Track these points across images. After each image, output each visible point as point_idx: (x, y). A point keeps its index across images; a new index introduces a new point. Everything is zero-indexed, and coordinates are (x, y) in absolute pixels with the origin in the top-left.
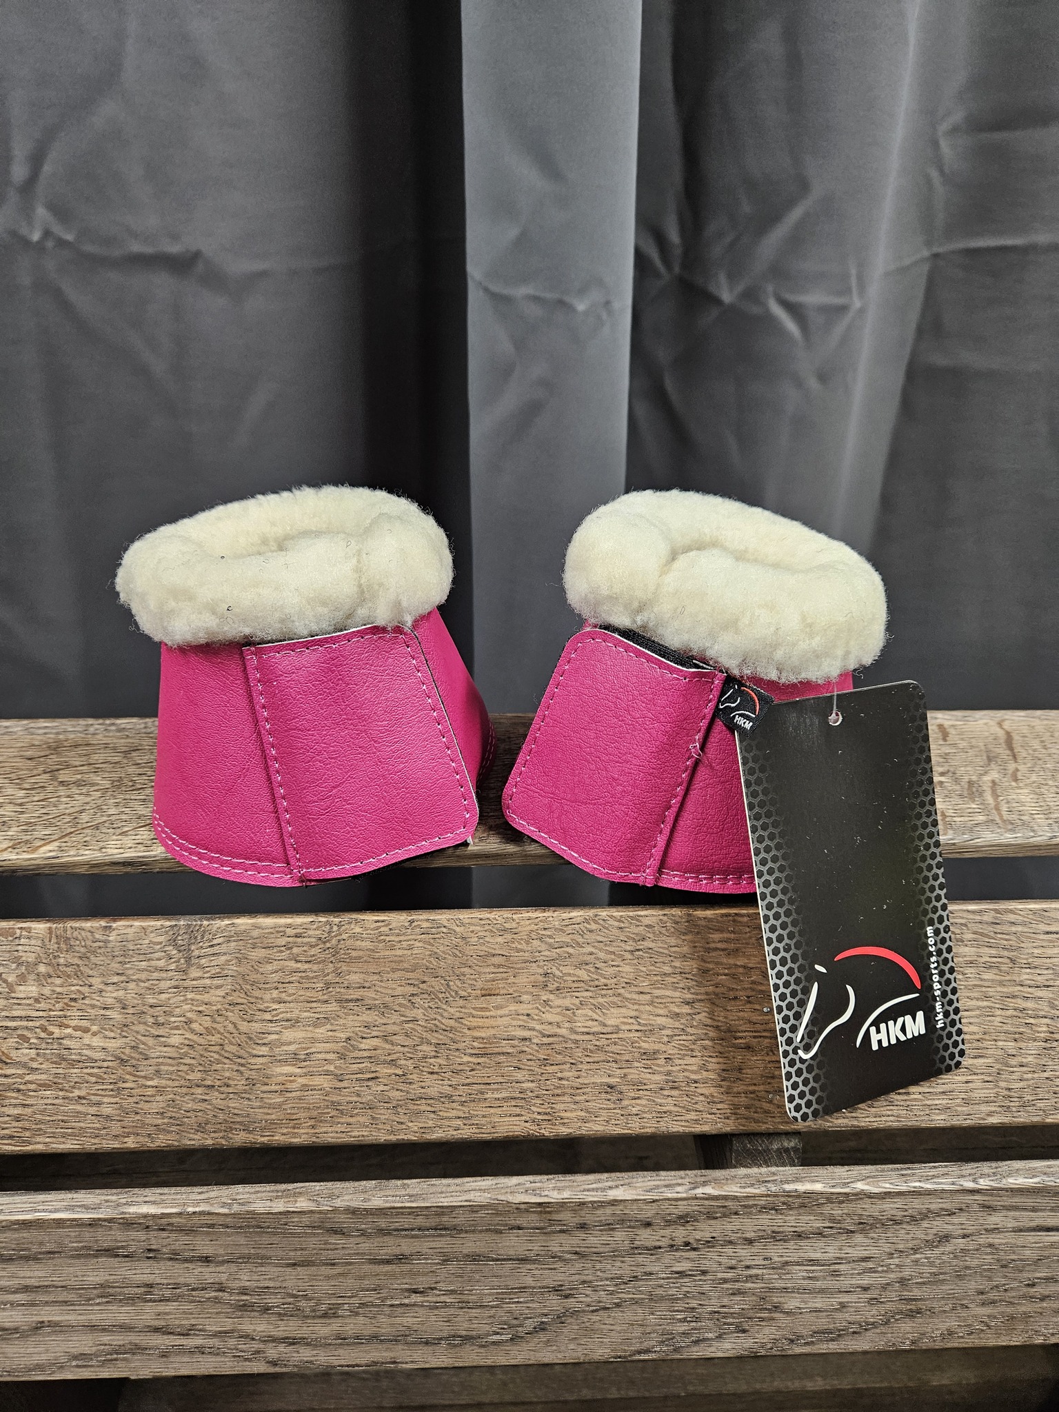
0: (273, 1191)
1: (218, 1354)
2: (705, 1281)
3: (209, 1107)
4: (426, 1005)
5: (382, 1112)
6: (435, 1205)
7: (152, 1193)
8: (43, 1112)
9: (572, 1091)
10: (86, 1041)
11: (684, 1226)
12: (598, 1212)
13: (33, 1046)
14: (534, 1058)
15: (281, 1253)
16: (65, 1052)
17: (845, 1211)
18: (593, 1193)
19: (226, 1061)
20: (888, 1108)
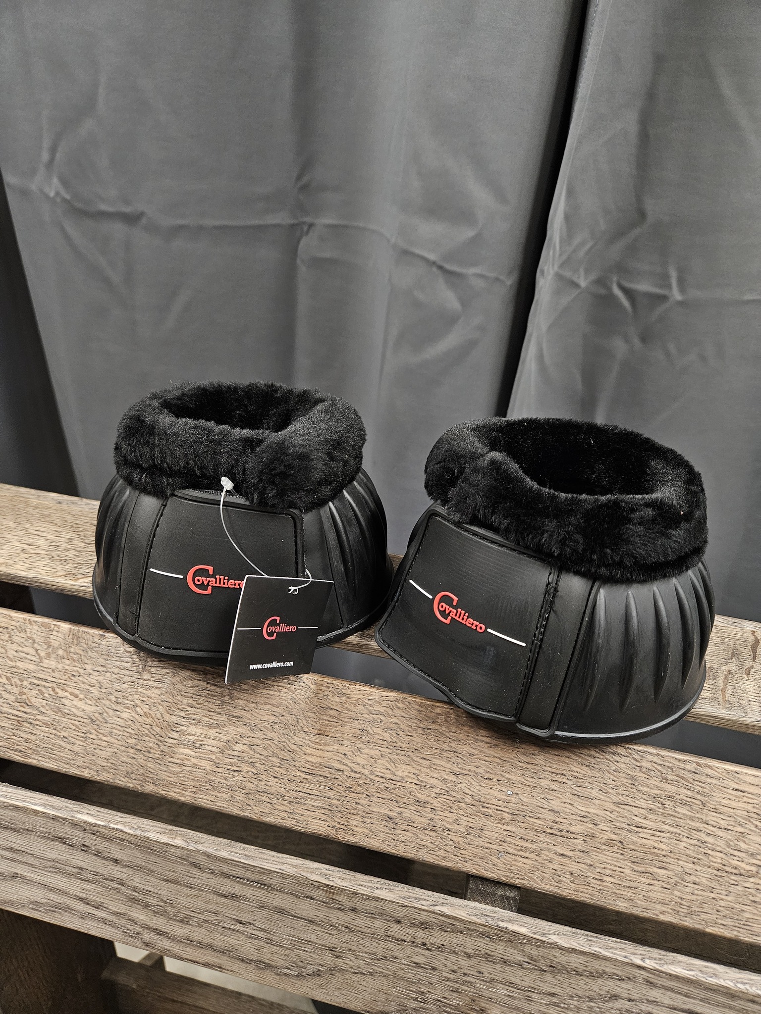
0: (164, 828)
1: (114, 927)
2: (434, 975)
3: (135, 763)
4: (281, 731)
5: (238, 794)
6: (260, 866)
7: (93, 809)
8: (41, 740)
9: (364, 814)
10: (75, 703)
11: (423, 930)
12: (365, 902)
13: (45, 698)
14: (343, 785)
15: (160, 871)
16: (62, 707)
17: (540, 954)
18: (365, 889)
19: (152, 736)
20: (585, 887)
